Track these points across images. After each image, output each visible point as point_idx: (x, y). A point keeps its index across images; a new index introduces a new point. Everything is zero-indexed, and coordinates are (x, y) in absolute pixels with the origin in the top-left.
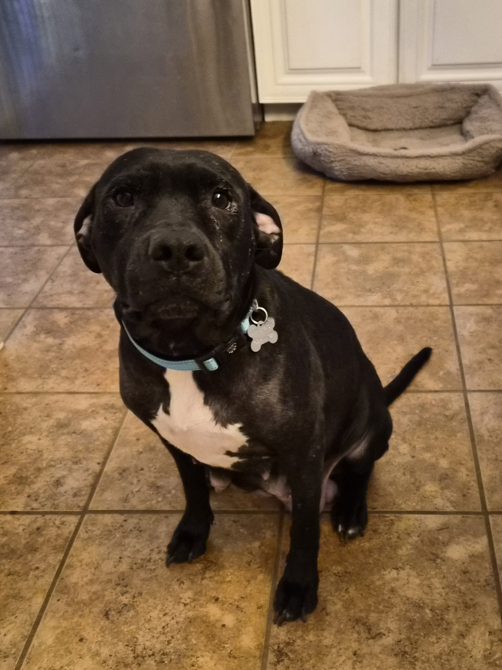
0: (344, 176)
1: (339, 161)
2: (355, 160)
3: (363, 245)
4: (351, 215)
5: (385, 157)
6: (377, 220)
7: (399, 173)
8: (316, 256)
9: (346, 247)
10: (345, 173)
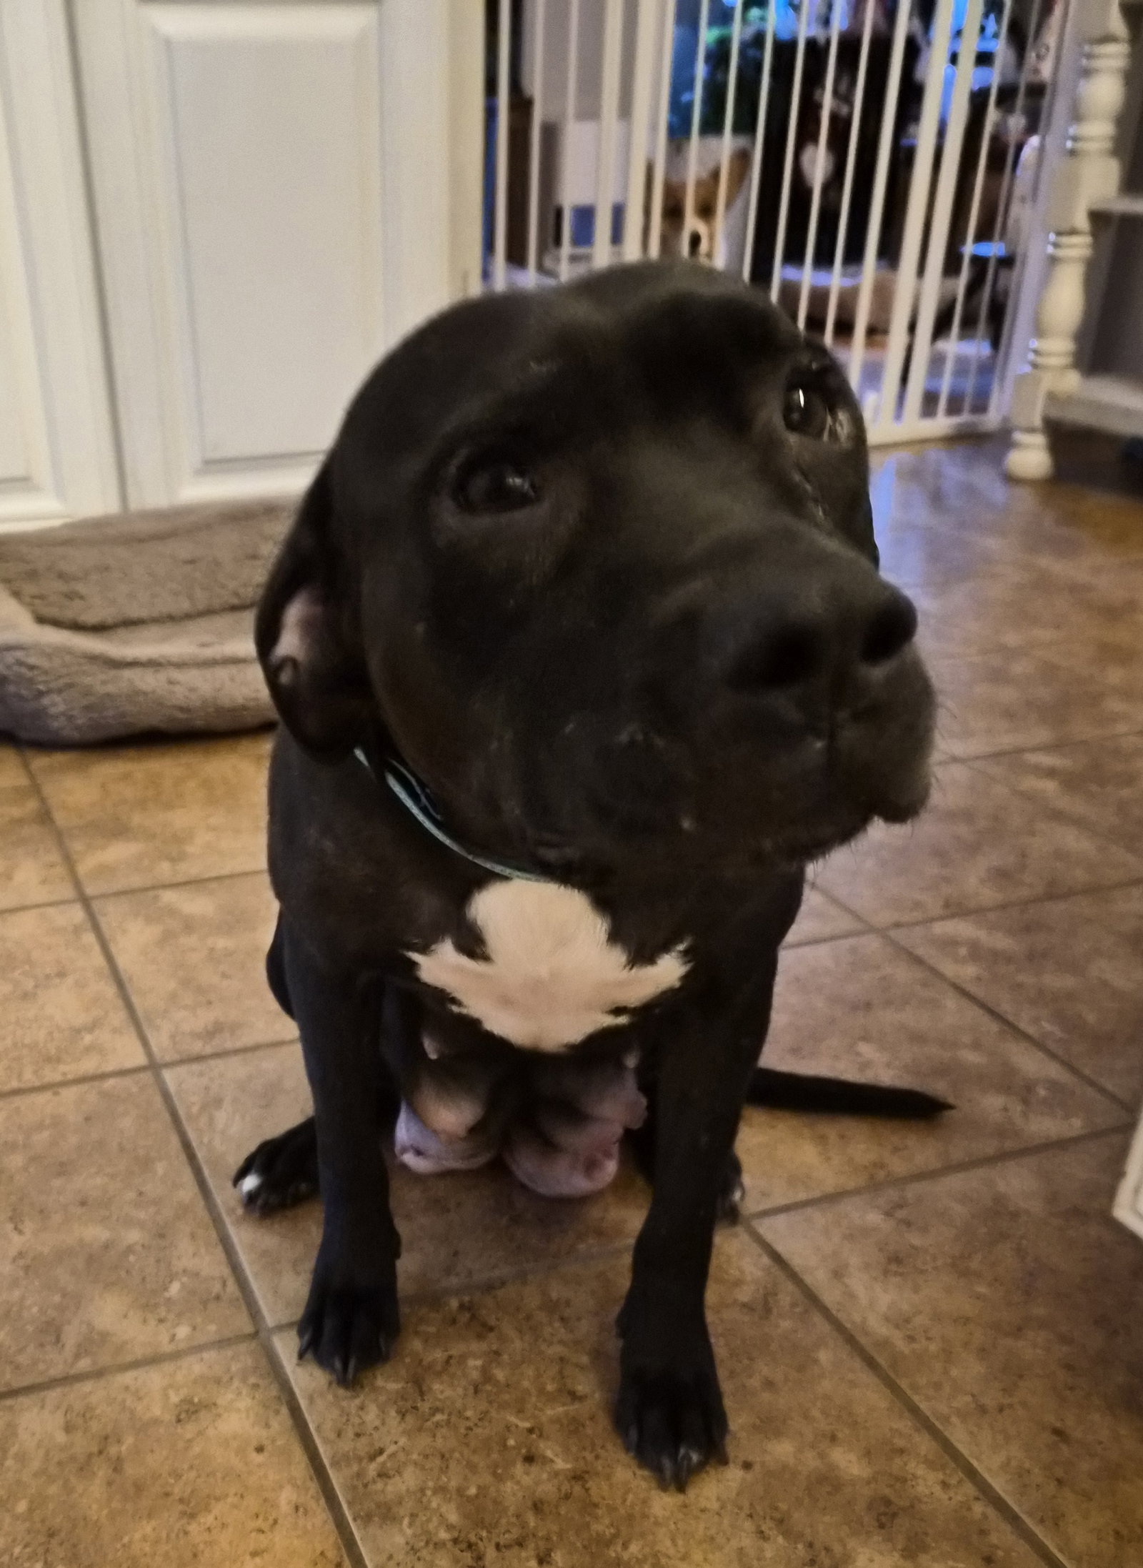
0: (78, 728)
1: (60, 691)
2: (104, 683)
3: (214, 885)
4: (137, 819)
5: (181, 665)
6: (213, 821)
7: (226, 702)
8: (96, 928)
9: (168, 897)
10: (80, 722)
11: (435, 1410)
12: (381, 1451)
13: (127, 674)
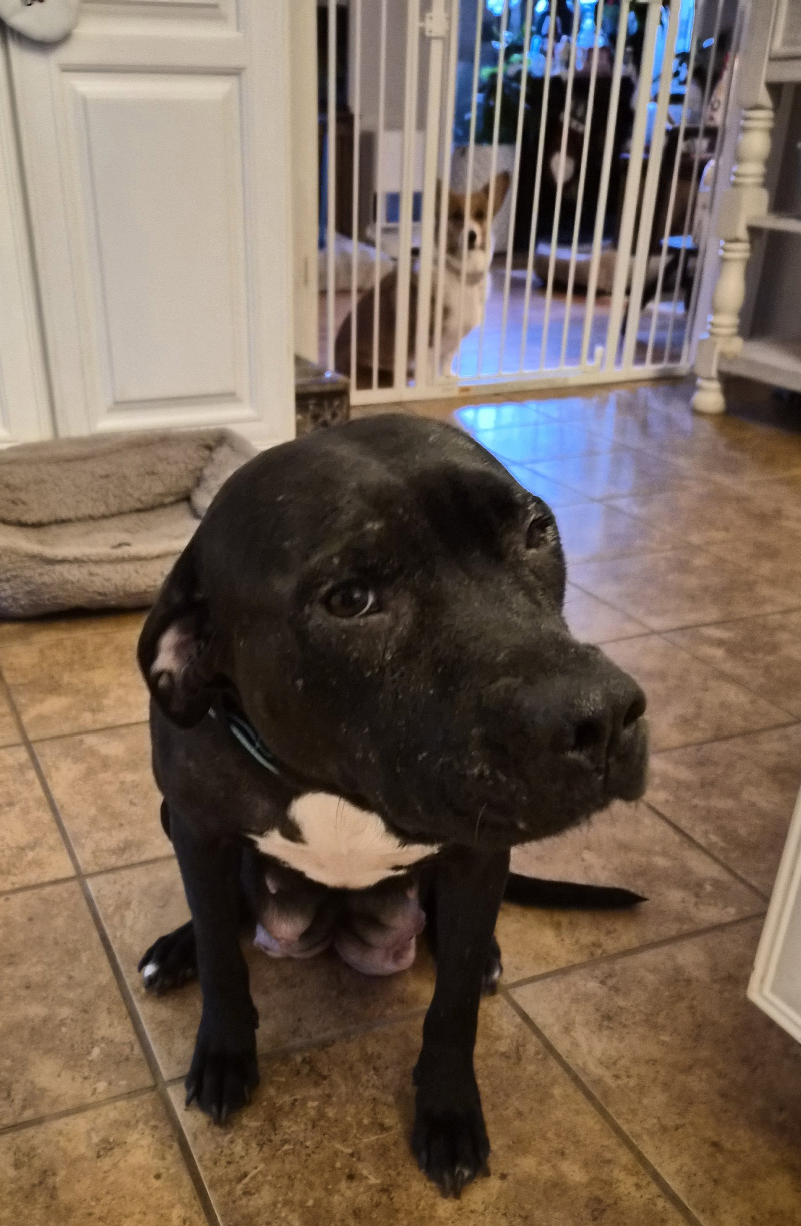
0: (21, 607)
1: (8, 580)
2: (41, 574)
3: (123, 731)
4: (66, 678)
5: (98, 562)
6: (123, 679)
7: (132, 588)
8: (37, 767)
9: (91, 740)
10: (22, 603)
11: (285, 1142)
12: (245, 1175)
13: (58, 568)
